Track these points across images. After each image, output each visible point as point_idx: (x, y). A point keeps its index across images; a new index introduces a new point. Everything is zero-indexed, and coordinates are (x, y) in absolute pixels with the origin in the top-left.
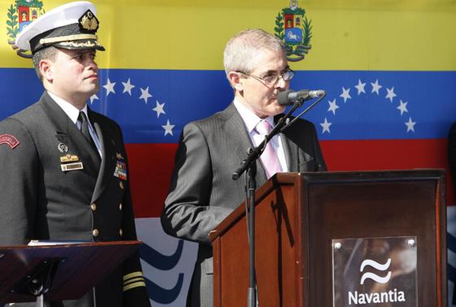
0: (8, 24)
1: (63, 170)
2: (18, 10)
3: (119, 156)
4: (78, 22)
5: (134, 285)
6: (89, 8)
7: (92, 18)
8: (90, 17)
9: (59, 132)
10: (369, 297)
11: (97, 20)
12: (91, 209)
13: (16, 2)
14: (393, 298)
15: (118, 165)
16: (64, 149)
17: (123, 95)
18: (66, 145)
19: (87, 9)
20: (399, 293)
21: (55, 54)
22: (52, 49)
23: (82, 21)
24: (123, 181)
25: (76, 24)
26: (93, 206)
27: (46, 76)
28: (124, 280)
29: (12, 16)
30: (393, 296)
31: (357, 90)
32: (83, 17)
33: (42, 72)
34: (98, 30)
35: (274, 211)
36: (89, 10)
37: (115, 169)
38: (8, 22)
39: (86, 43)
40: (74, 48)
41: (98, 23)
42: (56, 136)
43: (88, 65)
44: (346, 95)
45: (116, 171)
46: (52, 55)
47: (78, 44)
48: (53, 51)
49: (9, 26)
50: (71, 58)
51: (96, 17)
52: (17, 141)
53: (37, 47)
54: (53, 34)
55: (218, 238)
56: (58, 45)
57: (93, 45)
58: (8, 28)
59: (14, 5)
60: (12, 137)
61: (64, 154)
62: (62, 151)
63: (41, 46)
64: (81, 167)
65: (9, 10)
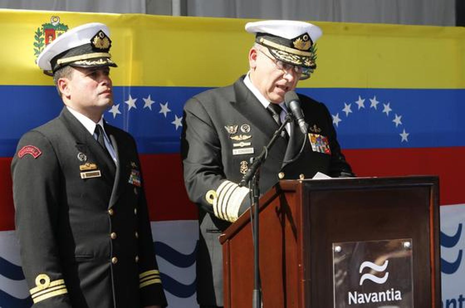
0: (35, 46)
1: (82, 177)
2: (45, 33)
3: (133, 164)
4: (90, 42)
5: (149, 282)
6: (101, 29)
7: (104, 38)
8: (102, 37)
9: (78, 142)
10: (368, 296)
11: (109, 40)
12: (108, 214)
13: (43, 25)
14: (390, 297)
15: (133, 173)
16: (83, 158)
17: (143, 110)
18: (86, 155)
19: (99, 30)
20: (396, 292)
21: (71, 72)
22: (68, 68)
23: (93, 41)
24: (137, 187)
25: (89, 44)
26: (111, 211)
27: (65, 93)
28: (140, 277)
29: (38, 38)
30: (390, 295)
31: (357, 105)
32: (95, 37)
33: (61, 89)
34: (111, 49)
35: (278, 215)
36: (101, 31)
37: (130, 176)
38: (35, 44)
39: (98, 61)
40: (88, 67)
41: (110, 42)
42: (76, 146)
43: (102, 81)
44: (347, 109)
45: (131, 179)
46: (69, 73)
47: (91, 62)
48: (69, 70)
49: (36, 48)
50: (86, 75)
51: (108, 36)
52: (39, 151)
53: (56, 67)
54: (69, 55)
55: (227, 240)
56: (73, 64)
57: (105, 62)
58: (35, 50)
59: (40, 29)
60: (35, 147)
61: (83, 163)
62: (81, 160)
63: (58, 66)
64: (99, 174)
65: (36, 33)
